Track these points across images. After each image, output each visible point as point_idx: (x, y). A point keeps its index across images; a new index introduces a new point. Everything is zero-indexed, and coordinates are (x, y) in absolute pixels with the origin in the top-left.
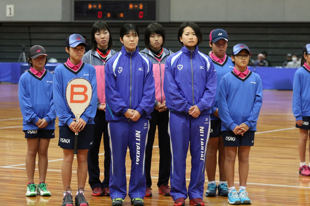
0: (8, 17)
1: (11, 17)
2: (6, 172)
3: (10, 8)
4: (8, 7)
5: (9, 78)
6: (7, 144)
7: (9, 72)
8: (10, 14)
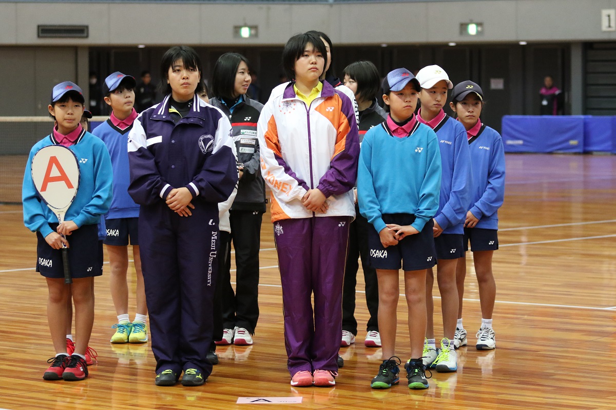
0: (605, 32)
1: (610, 32)
2: (609, 318)
3: (609, 16)
4: (605, 12)
5: (608, 145)
6: (605, 267)
7: (608, 133)
8: (610, 26)
